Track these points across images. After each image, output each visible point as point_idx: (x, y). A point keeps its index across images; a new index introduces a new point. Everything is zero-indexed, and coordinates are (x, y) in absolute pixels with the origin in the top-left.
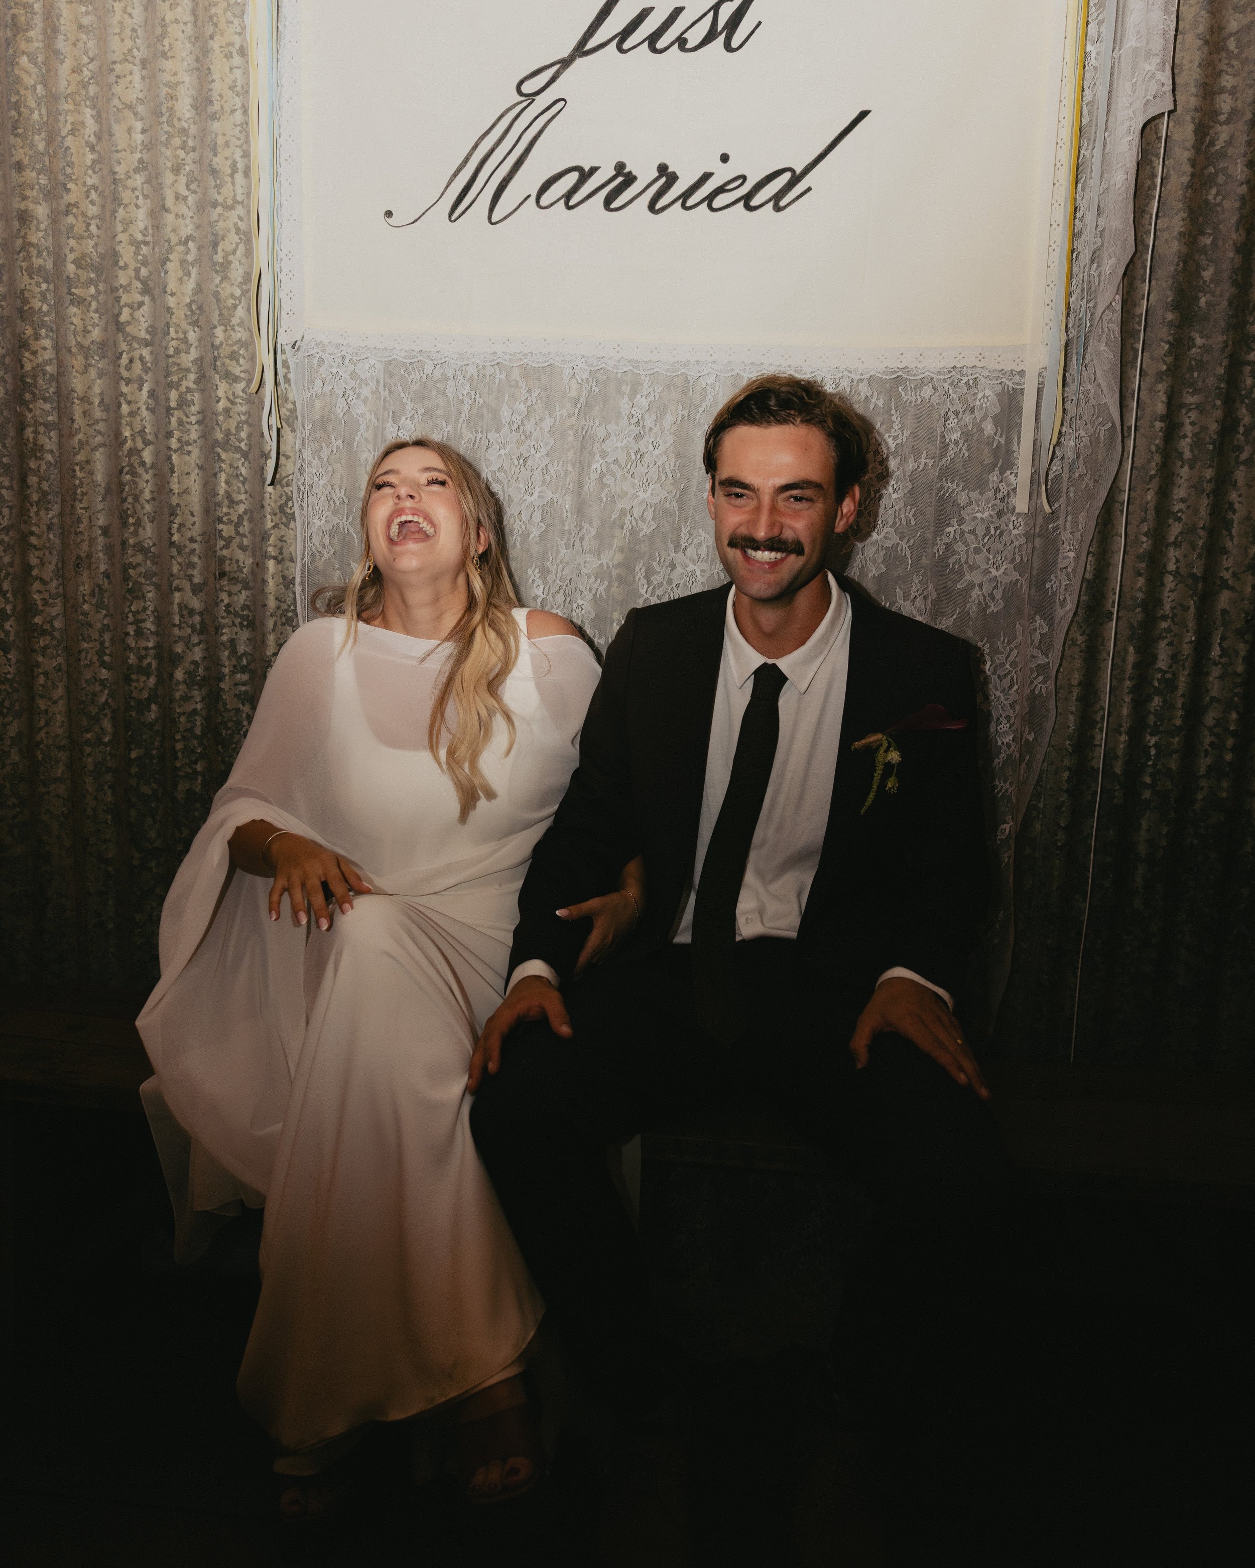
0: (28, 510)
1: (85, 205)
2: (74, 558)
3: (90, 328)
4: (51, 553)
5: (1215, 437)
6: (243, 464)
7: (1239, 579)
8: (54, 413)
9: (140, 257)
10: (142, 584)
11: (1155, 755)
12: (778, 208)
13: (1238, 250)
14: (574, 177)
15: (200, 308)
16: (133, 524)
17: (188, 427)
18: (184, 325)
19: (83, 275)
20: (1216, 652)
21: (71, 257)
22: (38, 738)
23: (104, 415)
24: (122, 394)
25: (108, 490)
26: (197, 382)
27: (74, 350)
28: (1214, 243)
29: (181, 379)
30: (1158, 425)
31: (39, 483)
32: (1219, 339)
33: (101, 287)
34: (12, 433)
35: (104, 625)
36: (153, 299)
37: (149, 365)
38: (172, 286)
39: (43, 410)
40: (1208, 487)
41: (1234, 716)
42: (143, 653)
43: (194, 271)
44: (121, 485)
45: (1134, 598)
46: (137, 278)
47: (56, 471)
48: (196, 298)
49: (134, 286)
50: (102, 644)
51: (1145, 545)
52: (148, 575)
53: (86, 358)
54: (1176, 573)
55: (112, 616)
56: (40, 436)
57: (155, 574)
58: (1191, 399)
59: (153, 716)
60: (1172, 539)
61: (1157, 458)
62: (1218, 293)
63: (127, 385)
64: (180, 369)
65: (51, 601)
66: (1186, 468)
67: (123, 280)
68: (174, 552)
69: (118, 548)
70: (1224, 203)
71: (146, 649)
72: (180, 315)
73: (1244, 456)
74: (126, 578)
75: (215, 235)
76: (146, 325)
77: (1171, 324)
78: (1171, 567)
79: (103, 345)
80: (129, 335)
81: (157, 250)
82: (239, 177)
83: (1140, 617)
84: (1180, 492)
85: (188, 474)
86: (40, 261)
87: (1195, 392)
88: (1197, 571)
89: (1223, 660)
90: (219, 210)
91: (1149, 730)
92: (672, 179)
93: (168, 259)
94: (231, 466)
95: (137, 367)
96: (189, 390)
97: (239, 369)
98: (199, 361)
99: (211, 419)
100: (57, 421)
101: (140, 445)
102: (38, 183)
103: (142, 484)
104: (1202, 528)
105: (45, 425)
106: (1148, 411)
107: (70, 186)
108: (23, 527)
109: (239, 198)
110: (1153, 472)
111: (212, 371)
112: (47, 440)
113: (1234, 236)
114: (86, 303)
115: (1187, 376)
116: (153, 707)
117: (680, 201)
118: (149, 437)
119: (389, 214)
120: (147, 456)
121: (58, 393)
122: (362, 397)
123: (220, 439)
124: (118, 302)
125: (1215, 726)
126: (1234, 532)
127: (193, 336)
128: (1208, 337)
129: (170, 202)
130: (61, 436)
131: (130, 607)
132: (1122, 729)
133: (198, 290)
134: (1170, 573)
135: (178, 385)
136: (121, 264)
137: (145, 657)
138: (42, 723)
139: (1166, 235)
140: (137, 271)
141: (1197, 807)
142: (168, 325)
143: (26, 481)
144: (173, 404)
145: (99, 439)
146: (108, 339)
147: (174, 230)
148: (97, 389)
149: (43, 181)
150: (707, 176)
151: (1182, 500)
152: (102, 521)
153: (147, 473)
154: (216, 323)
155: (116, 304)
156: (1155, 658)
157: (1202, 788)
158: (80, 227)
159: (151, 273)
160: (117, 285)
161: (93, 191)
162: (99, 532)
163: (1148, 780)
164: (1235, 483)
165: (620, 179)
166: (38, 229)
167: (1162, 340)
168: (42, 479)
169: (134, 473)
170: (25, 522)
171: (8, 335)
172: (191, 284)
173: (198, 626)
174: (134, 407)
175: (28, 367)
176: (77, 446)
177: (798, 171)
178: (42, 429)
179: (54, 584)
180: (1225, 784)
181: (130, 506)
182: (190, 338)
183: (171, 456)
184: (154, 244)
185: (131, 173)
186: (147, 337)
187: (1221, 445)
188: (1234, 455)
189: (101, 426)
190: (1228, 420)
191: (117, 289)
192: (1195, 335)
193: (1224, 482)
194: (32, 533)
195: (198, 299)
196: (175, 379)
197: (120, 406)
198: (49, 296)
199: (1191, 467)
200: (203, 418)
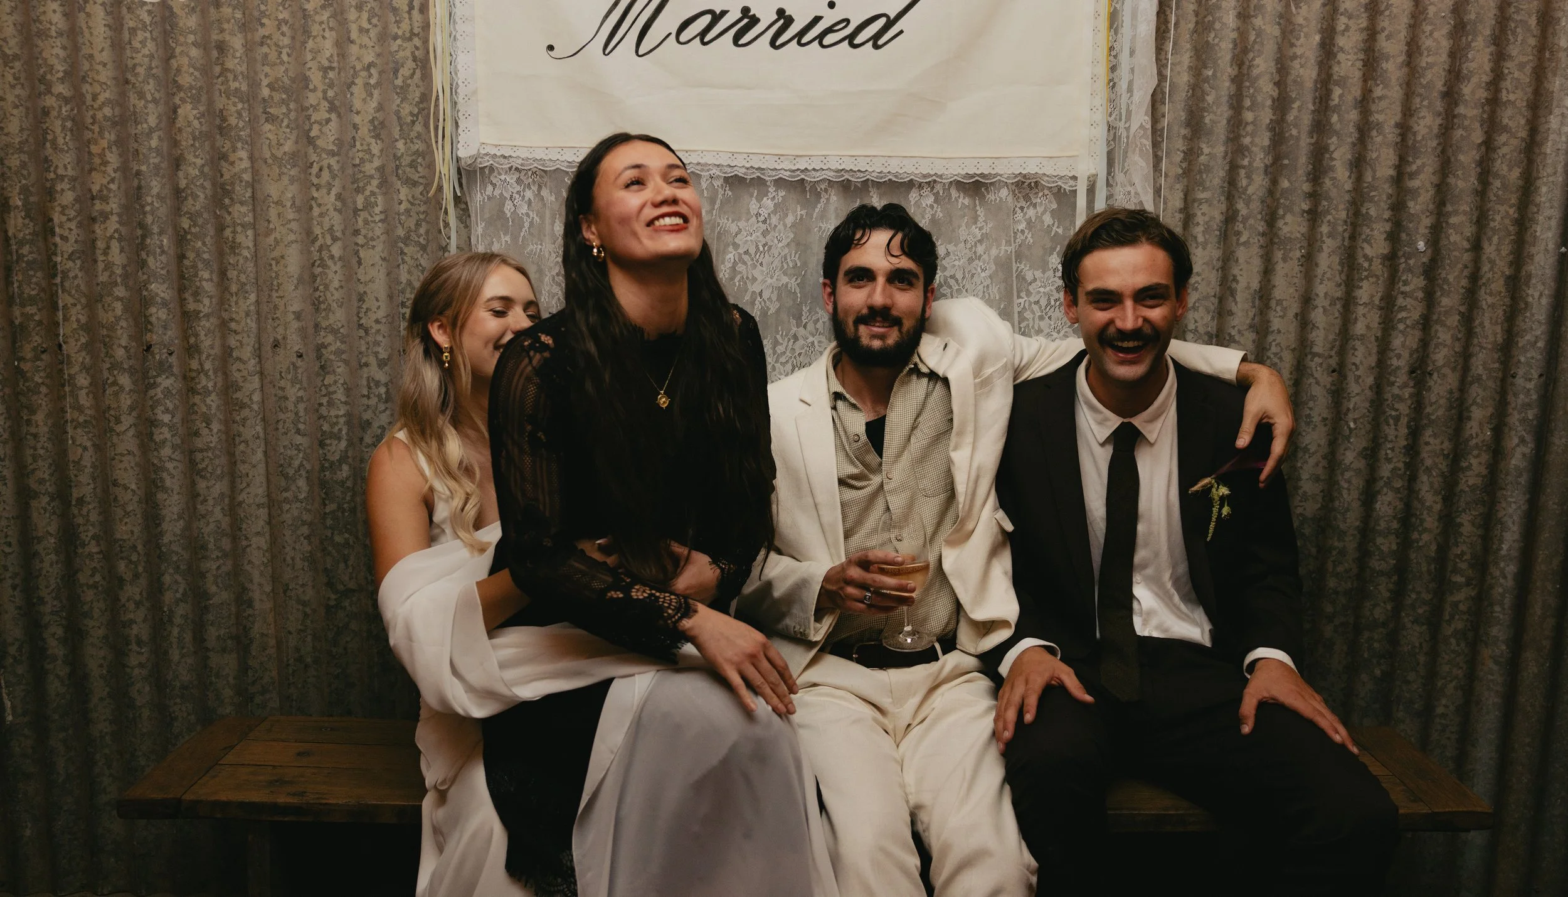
0: (228, 300)
1: (277, 36)
2: (271, 340)
3: (282, 141)
4: (249, 337)
5: (1221, 224)
6: (422, 255)
7: (1243, 335)
8: (250, 214)
9: (327, 80)
10: (332, 361)
12: (876, 47)
13: (1233, 81)
14: (707, 18)
15: (382, 123)
16: (325, 310)
17: (373, 225)
18: (368, 138)
19: (277, 96)
21: (265, 82)
22: (240, 498)
23: (296, 216)
24: (313, 198)
25: (300, 280)
26: (379, 186)
27: (270, 161)
28: (1214, 74)
29: (366, 185)
30: (1177, 215)
31: (238, 276)
32: (1220, 150)
33: (292, 106)
34: (212, 232)
35: (298, 397)
36: (339, 116)
37: (336, 172)
38: (357, 104)
39: (241, 212)
40: (1217, 264)
42: (335, 420)
43: (376, 93)
44: (313, 277)
46: (325, 98)
47: (252, 265)
48: (377, 115)
49: (322, 106)
50: (296, 414)
52: (338, 353)
53: (280, 167)
54: (1195, 332)
55: (305, 389)
56: (237, 235)
57: (344, 352)
58: (1201, 195)
59: (344, 475)
62: (1219, 113)
63: (317, 190)
64: (364, 176)
65: (250, 378)
66: (1199, 249)
67: (312, 99)
68: (362, 333)
69: (311, 330)
70: (1221, 44)
71: (337, 417)
72: (364, 131)
73: (1243, 239)
74: (319, 357)
75: (397, 63)
76: (333, 138)
77: (1185, 137)
78: (1191, 326)
79: (294, 155)
80: (318, 147)
81: (342, 74)
82: (415, 13)
85: (373, 265)
86: (237, 84)
87: (1205, 189)
88: (1211, 330)
90: (399, 42)
92: (789, 21)
93: (353, 83)
94: (412, 258)
95: (326, 174)
96: (373, 194)
97: (418, 175)
98: (381, 169)
99: (394, 218)
100: (252, 221)
101: (329, 242)
102: (234, 18)
103: (331, 275)
104: (1214, 296)
105: (243, 226)
106: (1170, 205)
107: (264, 21)
108: (225, 315)
109: (416, 31)
111: (395, 179)
112: (244, 238)
113: (1229, 70)
114: (279, 120)
115: (1198, 177)
116: (345, 467)
117: (796, 39)
118: (339, 234)
119: (551, 48)
120: (336, 250)
121: (253, 197)
122: (526, 199)
123: (402, 235)
124: (309, 119)
126: (1238, 299)
127: (376, 149)
128: (1213, 147)
129: (354, 35)
130: (256, 235)
131: (323, 381)
133: (380, 108)
134: (1191, 331)
135: (364, 189)
136: (311, 87)
137: (336, 423)
138: (244, 485)
139: (1178, 68)
142: (354, 138)
143: (226, 275)
144: (360, 206)
145: (292, 237)
146: (299, 151)
147: (358, 59)
148: (290, 195)
149: (239, 15)
150: (817, 19)
152: (296, 307)
153: (335, 264)
154: (397, 137)
155: (307, 122)
158: (273, 56)
159: (336, 94)
160: (307, 105)
161: (283, 24)
162: (293, 316)
164: (1237, 261)
165: (746, 21)
166: (234, 57)
167: (1178, 150)
168: (240, 272)
169: (323, 265)
170: (226, 311)
171: (207, 148)
172: (374, 104)
173: (384, 396)
174: (324, 209)
175: (227, 176)
176: (273, 243)
177: (892, 17)
178: (239, 229)
179: (253, 362)
181: (322, 294)
182: (373, 149)
183: (358, 251)
184: (340, 69)
185: (319, 10)
186: (335, 148)
187: (1226, 231)
188: (1235, 238)
189: (294, 225)
190: (1230, 211)
191: (308, 109)
192: (1203, 146)
193: (1228, 260)
194: (232, 320)
195: (380, 116)
196: (361, 185)
197: (311, 208)
198: (245, 114)
199: (1204, 249)
200: (386, 217)
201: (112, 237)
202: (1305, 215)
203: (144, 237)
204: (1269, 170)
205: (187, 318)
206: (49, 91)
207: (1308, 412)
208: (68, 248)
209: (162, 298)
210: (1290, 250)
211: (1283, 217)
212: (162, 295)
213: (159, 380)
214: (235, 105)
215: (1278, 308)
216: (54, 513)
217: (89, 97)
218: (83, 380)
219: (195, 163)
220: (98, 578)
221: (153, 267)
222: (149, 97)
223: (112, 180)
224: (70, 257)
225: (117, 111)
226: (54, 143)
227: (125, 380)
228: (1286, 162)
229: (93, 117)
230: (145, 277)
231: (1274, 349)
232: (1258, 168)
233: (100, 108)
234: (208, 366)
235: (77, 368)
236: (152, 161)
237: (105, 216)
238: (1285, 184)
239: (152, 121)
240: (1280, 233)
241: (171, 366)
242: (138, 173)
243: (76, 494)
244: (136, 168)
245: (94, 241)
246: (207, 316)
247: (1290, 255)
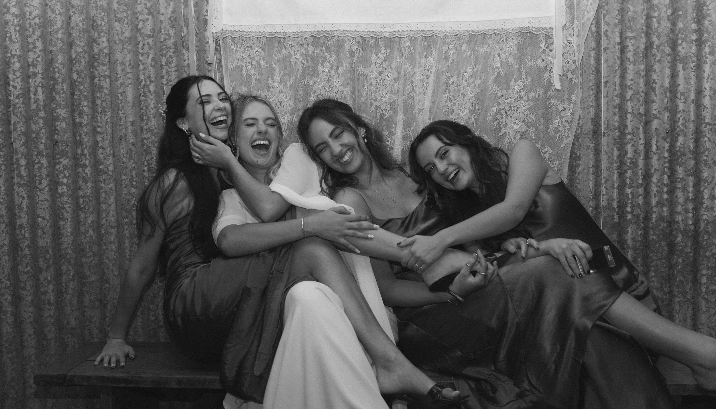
0: (97, 116)
2: (118, 137)
3: (124, 31)
4: (107, 135)
5: (643, 51)
7: (661, 114)
8: (108, 71)
10: (150, 147)
11: (632, 198)
15: (175, 19)
16: (146, 119)
17: (171, 73)
18: (168, 28)
19: (121, 8)
20: (654, 148)
21: (116, 1)
22: (102, 223)
23: (131, 70)
24: (140, 60)
25: (134, 104)
26: (174, 52)
27: (117, 42)
29: (167, 52)
30: (617, 47)
31: (101, 103)
33: (129, 12)
34: (88, 81)
35: (132, 167)
36: (153, 17)
37: (152, 46)
38: (162, 10)
39: (104, 70)
40: (643, 73)
41: (666, 177)
43: (172, 4)
44: (140, 102)
45: (614, 126)
46: (146, 8)
47: (109, 97)
48: (173, 15)
49: (144, 12)
50: (132, 176)
51: (616, 101)
52: (153, 142)
53: (123, 45)
54: (632, 113)
55: (136, 163)
56: (101, 82)
58: (630, 35)
60: (628, 97)
61: (618, 62)
63: (142, 56)
64: (166, 47)
65: (107, 157)
66: (632, 65)
67: (139, 8)
69: (139, 131)
72: (166, 24)
74: (143, 145)
76: (150, 28)
78: (630, 110)
79: (130, 38)
80: (142, 33)
83: (618, 134)
84: (630, 76)
86: (101, 3)
87: (632, 31)
88: (642, 111)
89: (659, 152)
91: (627, 186)
95: (146, 48)
96: (170, 56)
98: (175, 43)
100: (109, 74)
101: (148, 83)
103: (149, 101)
104: (642, 92)
105: (104, 77)
106: (612, 41)
108: (95, 124)
110: (617, 68)
111: (181, 48)
112: (105, 83)
114: (122, 20)
115: (628, 24)
118: (153, 79)
120: (152, 88)
121: (109, 61)
124: (138, 19)
125: (658, 182)
126: (657, 92)
127: (172, 32)
128: (635, 6)
130: (111, 81)
131: (145, 158)
132: (615, 187)
133: (174, 11)
134: (630, 113)
135: (166, 54)
136: (139, 2)
138: (104, 215)
140: (146, 4)
141: (654, 221)
142: (160, 28)
143: (95, 103)
144: (164, 63)
145: (129, 81)
146: (132, 36)
148: (128, 59)
151: (632, 80)
152: (131, 119)
153: (151, 95)
154: (183, 26)
155: (137, 21)
156: (627, 152)
157: (655, 212)
159: (152, 5)
160: (137, 11)
162: (130, 124)
163: (629, 209)
164: (655, 71)
167: (615, 9)
168: (102, 101)
169: (146, 96)
170: (95, 122)
171: (86, 37)
172: (171, 9)
174: (145, 66)
175: (96, 51)
176: (119, 85)
178: (102, 78)
179: (109, 149)
180: (665, 209)
181: (144, 111)
182: (170, 33)
183: (163, 87)
186: (151, 34)
187: (646, 54)
188: (653, 58)
189: (130, 75)
190: (649, 43)
191: (137, 13)
192: (630, 6)
193: (650, 71)
194: (98, 126)
195: (174, 15)
196: (164, 52)
197: (139, 66)
198: (105, 18)
199: (634, 65)
200: (178, 69)
201: (38, 86)
202: (694, 42)
203: (54, 85)
204: (670, 17)
205: (75, 126)
206: (8, 12)
207: (705, 158)
208: (17, 92)
209: (63, 117)
210: (687, 63)
211: (681, 44)
212: (63, 115)
213: (61, 160)
214: (100, 13)
215: (682, 98)
216: (8, 233)
217: (28, 14)
218: (23, 162)
219: (80, 45)
220: (29, 268)
221: (59, 101)
222: (57, 12)
223: (39, 56)
224: (17, 97)
225: (42, 20)
226: (10, 38)
227: (44, 161)
228: (680, 13)
229: (30, 24)
230: (54, 106)
231: (681, 121)
232: (663, 17)
233: (33, 19)
234: (86, 152)
235: (20, 156)
236: (58, 45)
237: (35, 75)
238: (680, 25)
239: (59, 24)
240: (680, 54)
241: (67, 153)
242: (52, 51)
243: (18, 222)
244: (51, 49)
245: (29, 88)
246: (86, 125)
247: (687, 66)
